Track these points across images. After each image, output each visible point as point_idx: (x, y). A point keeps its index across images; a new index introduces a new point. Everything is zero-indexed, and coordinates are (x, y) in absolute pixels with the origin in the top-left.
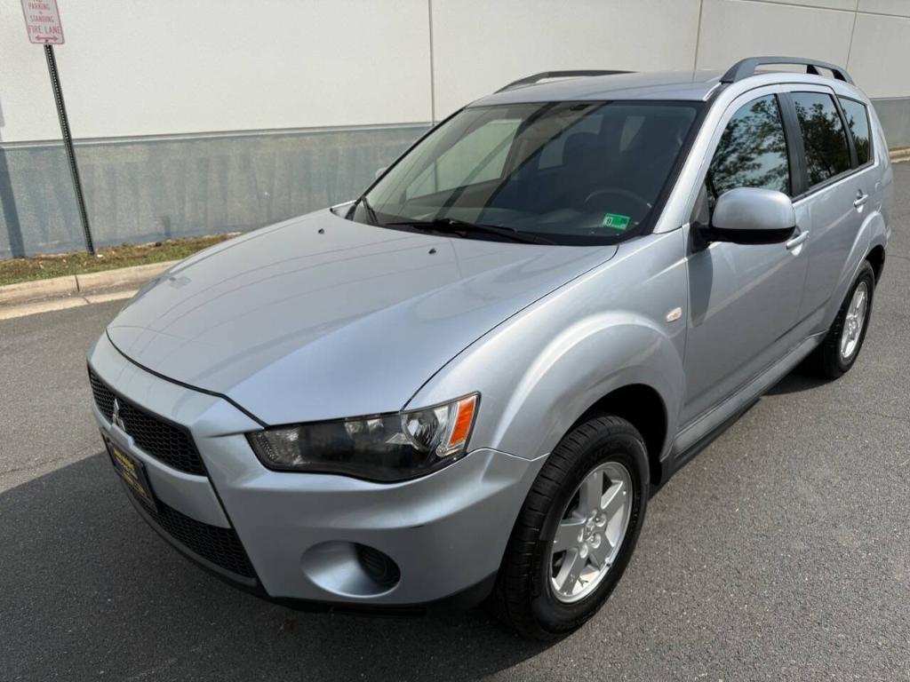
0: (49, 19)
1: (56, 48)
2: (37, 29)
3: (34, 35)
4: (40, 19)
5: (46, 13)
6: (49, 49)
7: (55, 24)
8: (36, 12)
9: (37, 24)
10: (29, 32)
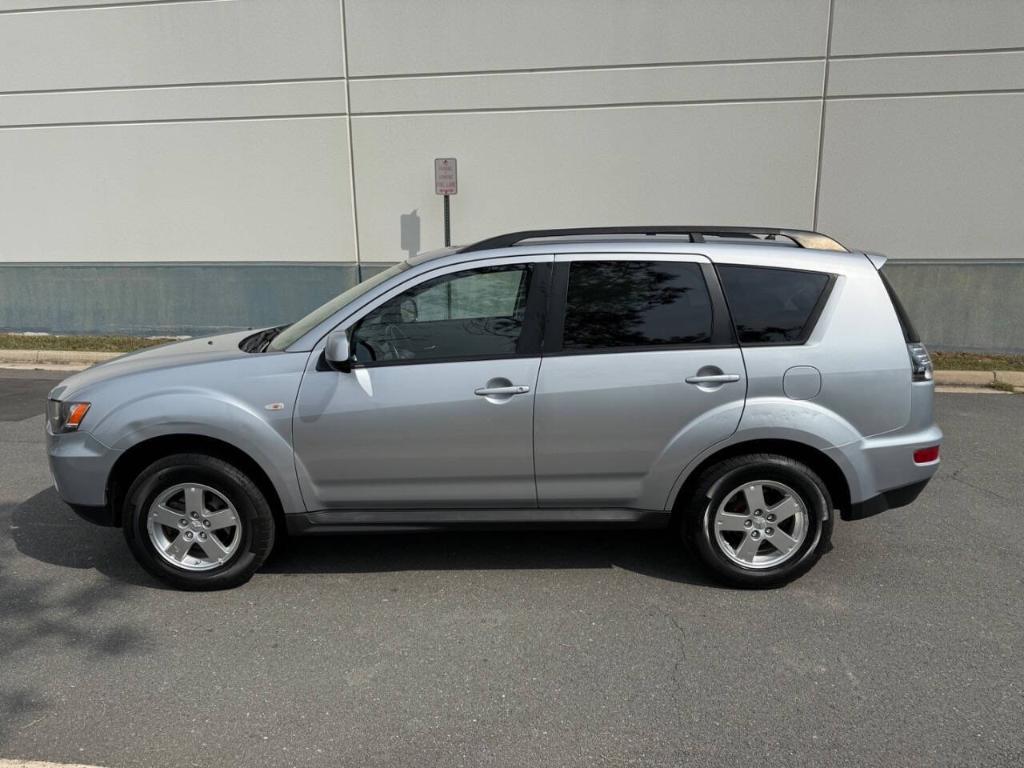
0: (450, 177)
1: (451, 197)
2: (441, 185)
3: (439, 188)
4: (445, 177)
5: (449, 173)
6: (447, 198)
7: (454, 180)
8: (442, 173)
9: (441, 181)
10: (436, 186)
